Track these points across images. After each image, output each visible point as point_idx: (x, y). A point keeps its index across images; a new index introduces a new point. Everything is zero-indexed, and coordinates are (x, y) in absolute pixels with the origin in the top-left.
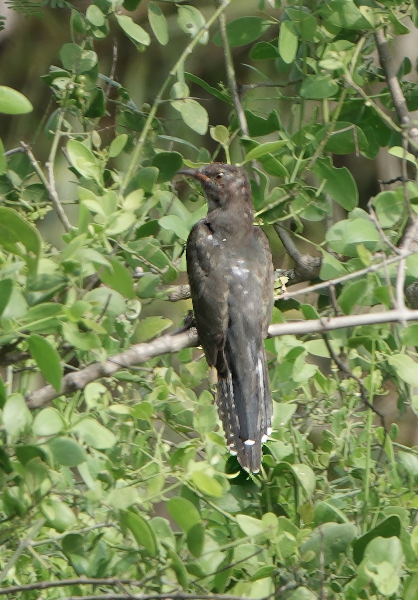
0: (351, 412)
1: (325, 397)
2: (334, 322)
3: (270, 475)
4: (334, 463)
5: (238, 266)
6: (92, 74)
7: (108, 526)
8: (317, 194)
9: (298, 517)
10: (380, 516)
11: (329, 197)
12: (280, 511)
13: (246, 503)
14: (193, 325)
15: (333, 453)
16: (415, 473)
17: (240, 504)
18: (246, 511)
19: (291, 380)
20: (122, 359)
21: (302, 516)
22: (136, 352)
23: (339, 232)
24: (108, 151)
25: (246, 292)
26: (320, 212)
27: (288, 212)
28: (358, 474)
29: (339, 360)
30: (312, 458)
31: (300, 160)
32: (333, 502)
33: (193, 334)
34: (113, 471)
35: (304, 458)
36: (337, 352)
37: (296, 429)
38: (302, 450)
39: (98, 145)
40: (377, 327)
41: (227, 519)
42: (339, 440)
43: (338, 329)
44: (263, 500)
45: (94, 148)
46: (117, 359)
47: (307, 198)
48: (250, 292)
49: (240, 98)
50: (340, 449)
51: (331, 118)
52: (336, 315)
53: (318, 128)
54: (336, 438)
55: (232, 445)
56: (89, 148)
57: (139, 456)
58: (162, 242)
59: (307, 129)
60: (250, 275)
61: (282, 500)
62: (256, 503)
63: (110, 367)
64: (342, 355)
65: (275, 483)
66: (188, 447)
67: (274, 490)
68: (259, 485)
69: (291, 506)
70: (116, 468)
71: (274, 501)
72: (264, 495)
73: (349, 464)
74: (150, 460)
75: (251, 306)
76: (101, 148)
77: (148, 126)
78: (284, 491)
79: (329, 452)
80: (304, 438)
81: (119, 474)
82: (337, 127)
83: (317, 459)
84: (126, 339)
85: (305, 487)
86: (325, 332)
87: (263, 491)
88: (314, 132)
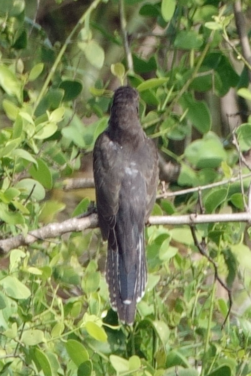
0: (199, 285)
1: (180, 272)
2: (200, 218)
3: (136, 327)
4: (184, 322)
5: (130, 167)
6: (19, 17)
7: (16, 357)
8: (181, 119)
9: (154, 360)
10: (216, 365)
11: (190, 123)
12: (141, 355)
13: (116, 347)
14: (94, 212)
15: (184, 315)
16: (250, 335)
17: (112, 347)
18: (116, 353)
19: (158, 258)
20: (39, 233)
21: (157, 360)
22: (50, 229)
23: (195, 149)
24: (29, 74)
25: (134, 188)
26: (182, 133)
27: (158, 131)
28: (200, 332)
29: (200, 246)
30: (167, 317)
31: (170, 93)
32: (181, 352)
33: (94, 218)
34: (23, 316)
35: (162, 317)
36: (199, 240)
37: (157, 294)
38: (161, 311)
39: (21, 70)
40: (231, 224)
41: (101, 358)
42: (189, 305)
43: (202, 224)
44: (129, 345)
45: (17, 72)
46: (35, 233)
47: (173, 122)
48: (138, 188)
49: (129, 44)
50: (189, 311)
51: (195, 64)
52: (201, 213)
53: (185, 71)
54: (187, 303)
55: (113, 303)
56: (14, 71)
57: (39, 306)
58: (62, 147)
59: (177, 70)
60: (139, 175)
61: (143, 347)
62: (124, 348)
63: (29, 239)
64: (203, 243)
65: (139, 334)
66: (75, 302)
67: (138, 339)
68: (127, 334)
69: (149, 353)
70: (26, 314)
71: (137, 347)
72: (130, 342)
73: (195, 323)
74: (46, 309)
75: (137, 198)
76: (24, 72)
77: (58, 59)
78: (144, 340)
79: (181, 313)
80: (163, 301)
81: (27, 318)
82: (200, 71)
83: (171, 318)
84: (35, 218)
85: (162, 339)
86: (193, 225)
87: (129, 339)
88: (182, 73)
